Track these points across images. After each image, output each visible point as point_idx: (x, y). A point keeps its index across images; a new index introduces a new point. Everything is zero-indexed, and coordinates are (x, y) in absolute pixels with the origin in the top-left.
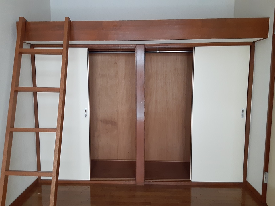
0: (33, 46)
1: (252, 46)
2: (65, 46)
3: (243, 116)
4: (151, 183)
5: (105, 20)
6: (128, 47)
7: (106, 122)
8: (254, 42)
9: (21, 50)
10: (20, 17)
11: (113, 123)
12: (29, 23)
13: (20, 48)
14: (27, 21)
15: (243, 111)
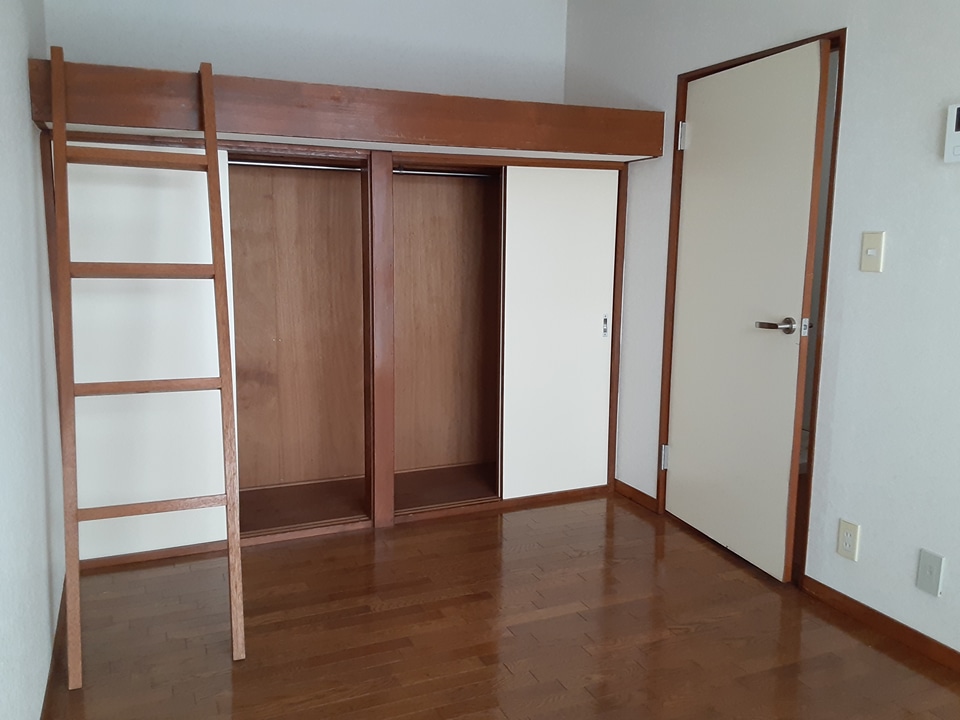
1: (623, 171)
3: (605, 331)
6: (348, 155)
8: (627, 163)
11: (266, 378)
15: (605, 320)
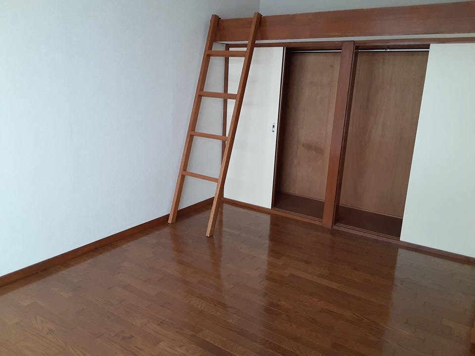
0: (228, 46)
2: (249, 46)
4: (342, 229)
5: (299, 13)
7: (309, 147)
9: (210, 52)
10: (213, 15)
11: (319, 150)
12: (223, 21)
13: (209, 50)
14: (220, 18)
